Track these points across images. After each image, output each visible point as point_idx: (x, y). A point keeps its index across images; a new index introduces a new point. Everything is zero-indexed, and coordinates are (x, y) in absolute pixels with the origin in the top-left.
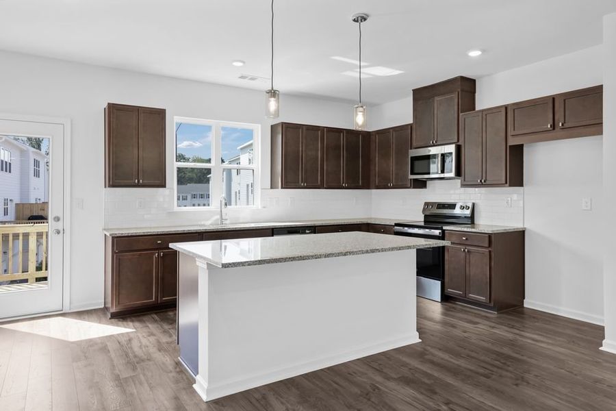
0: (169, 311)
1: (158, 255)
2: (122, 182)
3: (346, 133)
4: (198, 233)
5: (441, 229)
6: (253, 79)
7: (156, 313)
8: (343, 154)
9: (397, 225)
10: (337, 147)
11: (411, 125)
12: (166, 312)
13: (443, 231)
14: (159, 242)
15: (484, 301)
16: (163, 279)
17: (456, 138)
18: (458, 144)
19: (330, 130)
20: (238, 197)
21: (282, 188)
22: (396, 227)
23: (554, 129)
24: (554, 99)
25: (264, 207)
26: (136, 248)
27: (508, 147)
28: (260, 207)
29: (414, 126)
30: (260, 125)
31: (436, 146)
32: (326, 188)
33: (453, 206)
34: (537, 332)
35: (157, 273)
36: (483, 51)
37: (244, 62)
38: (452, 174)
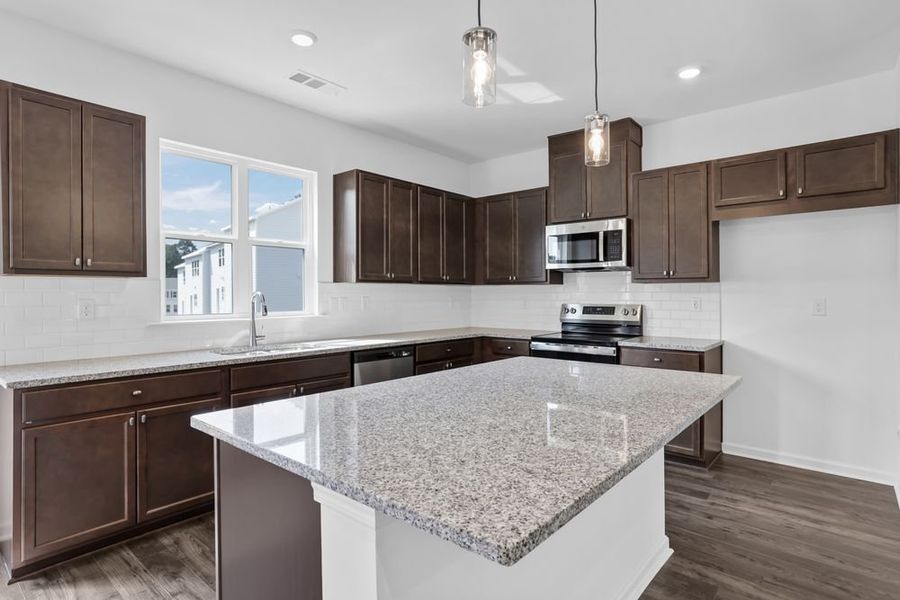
0: (160, 535)
1: (135, 421)
2: (42, 263)
3: (448, 198)
4: (221, 367)
5: (615, 345)
6: (316, 84)
7: (130, 546)
8: (443, 230)
9: (535, 339)
10: (435, 219)
11: (546, 190)
12: (154, 537)
13: (619, 349)
14: (136, 393)
15: (692, 454)
16: (146, 469)
17: (624, 209)
18: (628, 217)
19: (428, 191)
20: (221, 296)
21: (358, 280)
22: (533, 343)
23: (786, 199)
24: (786, 154)
25: (324, 314)
26: (79, 411)
27: (710, 224)
28: (317, 314)
29: (552, 191)
30: (316, 173)
31: (591, 220)
32: (421, 283)
33: (610, 310)
34: (794, 502)
35: (133, 460)
36: (703, 70)
37: (314, 38)
38: (623, 263)
